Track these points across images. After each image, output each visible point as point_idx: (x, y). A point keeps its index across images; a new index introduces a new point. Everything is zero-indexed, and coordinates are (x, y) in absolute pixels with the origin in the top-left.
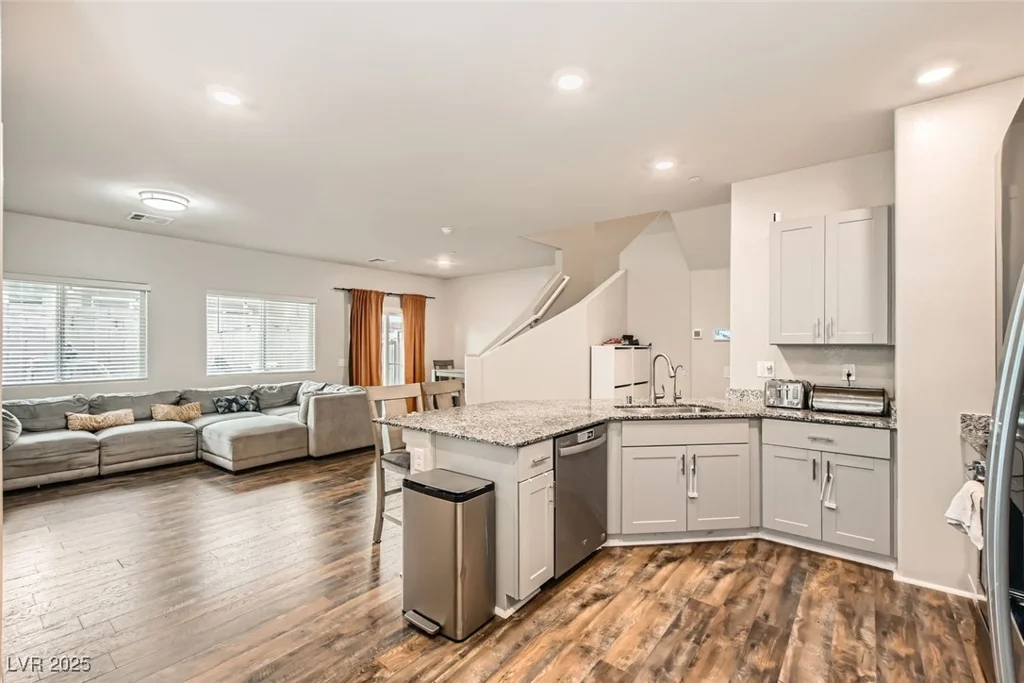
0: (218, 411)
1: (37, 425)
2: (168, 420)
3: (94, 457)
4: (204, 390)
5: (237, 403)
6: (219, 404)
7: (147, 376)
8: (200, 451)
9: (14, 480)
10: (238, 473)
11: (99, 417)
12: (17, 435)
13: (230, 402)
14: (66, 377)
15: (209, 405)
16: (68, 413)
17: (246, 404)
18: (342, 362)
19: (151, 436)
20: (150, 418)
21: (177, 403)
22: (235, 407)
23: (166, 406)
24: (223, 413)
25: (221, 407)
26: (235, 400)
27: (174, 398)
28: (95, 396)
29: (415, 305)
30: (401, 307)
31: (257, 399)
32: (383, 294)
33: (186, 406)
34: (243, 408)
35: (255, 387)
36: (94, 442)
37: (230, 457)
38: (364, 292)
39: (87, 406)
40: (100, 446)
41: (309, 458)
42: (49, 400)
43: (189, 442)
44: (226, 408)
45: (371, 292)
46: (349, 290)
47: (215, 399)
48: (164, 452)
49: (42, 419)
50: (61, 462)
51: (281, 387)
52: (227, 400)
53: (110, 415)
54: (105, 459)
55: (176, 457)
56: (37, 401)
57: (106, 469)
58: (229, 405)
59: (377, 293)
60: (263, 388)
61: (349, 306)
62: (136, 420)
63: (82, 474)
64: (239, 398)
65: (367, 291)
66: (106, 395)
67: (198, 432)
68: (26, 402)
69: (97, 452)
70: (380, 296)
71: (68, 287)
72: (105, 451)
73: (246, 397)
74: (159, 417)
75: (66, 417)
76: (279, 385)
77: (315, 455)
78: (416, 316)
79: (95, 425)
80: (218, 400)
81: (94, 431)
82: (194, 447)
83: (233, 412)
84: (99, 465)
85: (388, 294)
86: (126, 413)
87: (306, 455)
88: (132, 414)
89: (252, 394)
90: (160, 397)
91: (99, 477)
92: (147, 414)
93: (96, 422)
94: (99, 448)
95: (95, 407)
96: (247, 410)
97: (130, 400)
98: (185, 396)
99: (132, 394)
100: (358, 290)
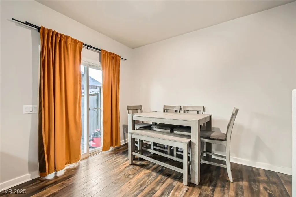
32: (82, 44)
70: (78, 45)
78: (113, 70)
85: (88, 46)
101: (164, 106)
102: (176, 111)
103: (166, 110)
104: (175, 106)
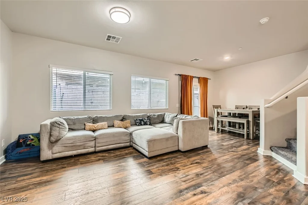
0: (136, 125)
1: (75, 127)
2: (119, 127)
3: (92, 143)
4: (131, 115)
5: (143, 121)
6: (137, 121)
7: (112, 109)
8: (131, 143)
9: (64, 153)
10: (150, 158)
11: (96, 125)
12: (66, 133)
13: (141, 120)
14: (86, 108)
15: (133, 122)
16: (86, 123)
17: (147, 121)
18: (178, 105)
19: (114, 135)
20: (113, 126)
21: (122, 120)
22: (142, 123)
23: (118, 121)
24: (139, 125)
25: (137, 122)
26: (142, 120)
27: (121, 118)
28: (94, 116)
29: (204, 81)
30: (199, 82)
31: (150, 120)
33: (125, 121)
34: (145, 124)
35: (148, 114)
36: (93, 137)
37: (147, 149)
38: (186, 76)
39: (92, 120)
40: (95, 139)
41: (179, 151)
42: (80, 117)
43: (127, 138)
44: (139, 123)
45: (189, 76)
46: (180, 75)
47: (135, 119)
48: (119, 142)
49: (77, 125)
50: (81, 145)
51: (158, 115)
52: (140, 120)
53: (99, 125)
54: (97, 145)
55: (122, 145)
56: (76, 117)
57: (98, 149)
58: (141, 122)
59: (191, 76)
60: (151, 115)
61: (180, 82)
62: (108, 127)
63: (89, 151)
64: (144, 119)
65: (187, 75)
66: (98, 116)
67: (131, 134)
68: (72, 118)
69: (94, 141)
70: (192, 77)
71: (86, 73)
72: (97, 141)
73: (146, 119)
74: (116, 126)
75: (85, 124)
76: (157, 114)
77: (182, 150)
79: (94, 128)
80: (136, 119)
81: (94, 131)
82: (129, 141)
83: (142, 125)
84: (95, 147)
85: (194, 77)
86: (105, 124)
87: (177, 149)
88: (107, 124)
89: (148, 117)
90: (116, 117)
91: (95, 152)
92: (112, 125)
93: (95, 127)
94: (95, 140)
95: (95, 120)
96: (147, 125)
97: (106, 118)
98: (125, 117)
99: (107, 116)
100: (184, 75)
101: (236, 106)
102: (244, 109)
103: (237, 108)
104: (243, 106)
